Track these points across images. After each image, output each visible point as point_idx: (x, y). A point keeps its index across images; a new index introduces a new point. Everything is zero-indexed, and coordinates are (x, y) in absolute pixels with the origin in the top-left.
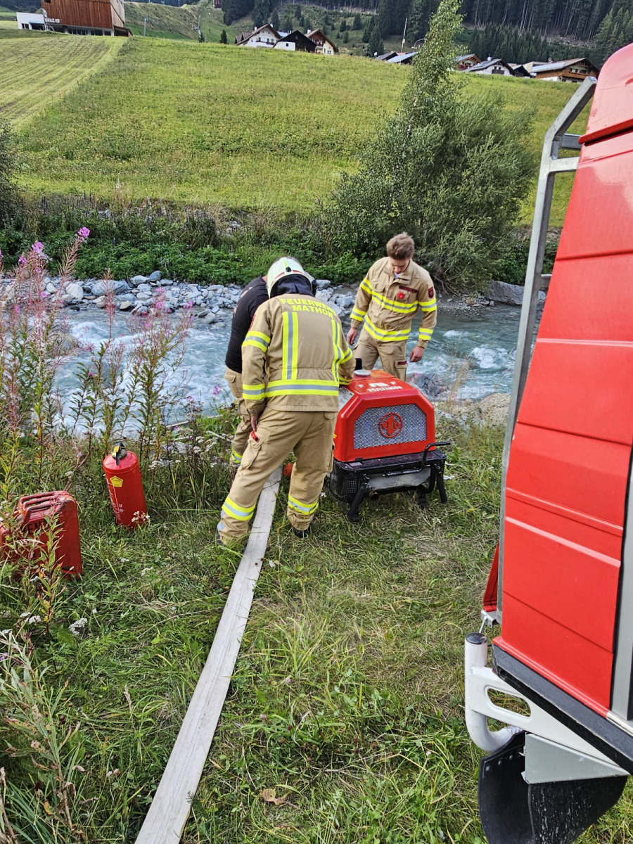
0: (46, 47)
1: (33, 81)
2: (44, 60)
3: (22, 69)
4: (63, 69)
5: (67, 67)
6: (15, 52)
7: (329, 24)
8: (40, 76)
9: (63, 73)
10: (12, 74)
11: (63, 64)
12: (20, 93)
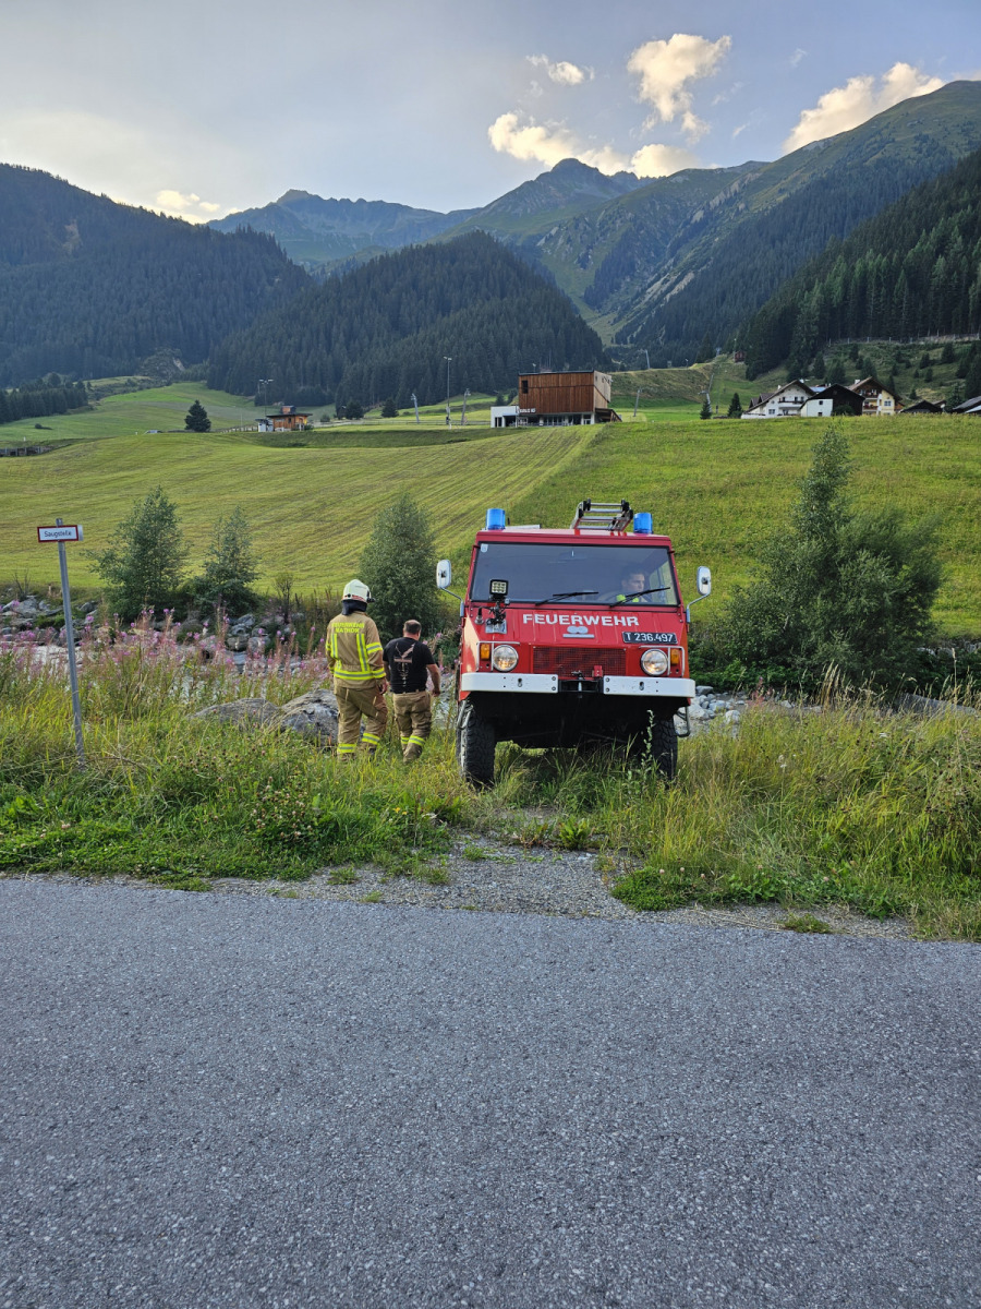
0: (513, 446)
1: (491, 487)
2: (507, 461)
3: (484, 473)
4: (525, 469)
5: (530, 467)
6: (480, 454)
7: (903, 362)
8: (498, 481)
9: (522, 475)
10: (472, 480)
11: (525, 464)
12: (474, 502)
